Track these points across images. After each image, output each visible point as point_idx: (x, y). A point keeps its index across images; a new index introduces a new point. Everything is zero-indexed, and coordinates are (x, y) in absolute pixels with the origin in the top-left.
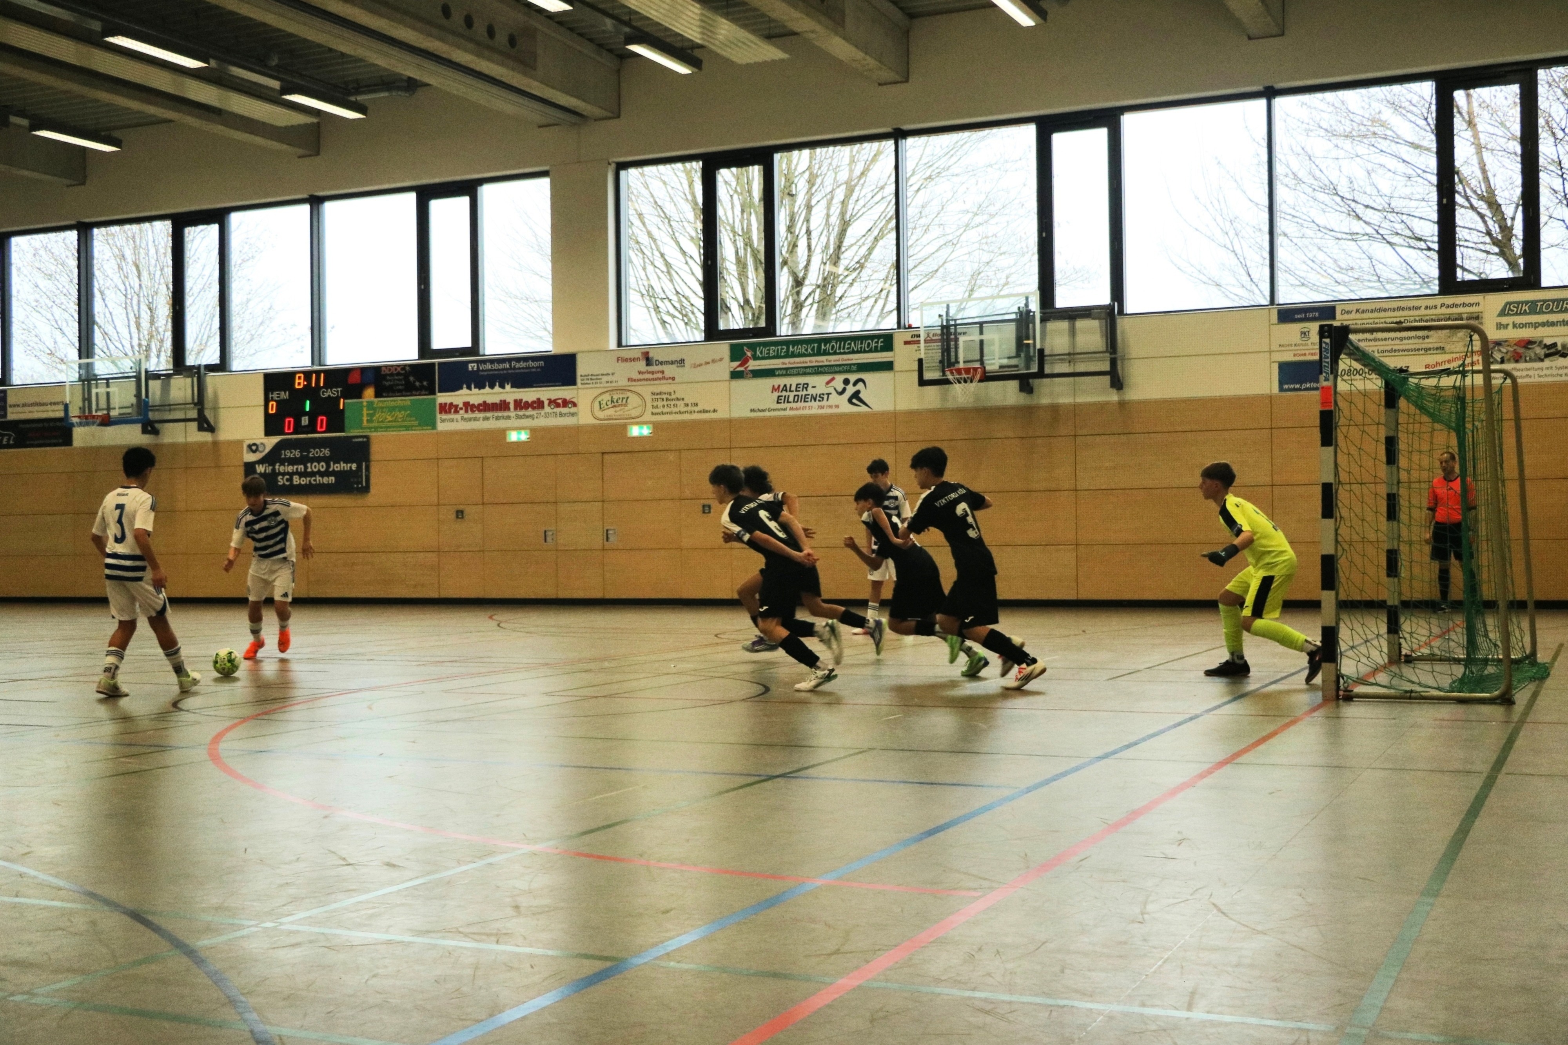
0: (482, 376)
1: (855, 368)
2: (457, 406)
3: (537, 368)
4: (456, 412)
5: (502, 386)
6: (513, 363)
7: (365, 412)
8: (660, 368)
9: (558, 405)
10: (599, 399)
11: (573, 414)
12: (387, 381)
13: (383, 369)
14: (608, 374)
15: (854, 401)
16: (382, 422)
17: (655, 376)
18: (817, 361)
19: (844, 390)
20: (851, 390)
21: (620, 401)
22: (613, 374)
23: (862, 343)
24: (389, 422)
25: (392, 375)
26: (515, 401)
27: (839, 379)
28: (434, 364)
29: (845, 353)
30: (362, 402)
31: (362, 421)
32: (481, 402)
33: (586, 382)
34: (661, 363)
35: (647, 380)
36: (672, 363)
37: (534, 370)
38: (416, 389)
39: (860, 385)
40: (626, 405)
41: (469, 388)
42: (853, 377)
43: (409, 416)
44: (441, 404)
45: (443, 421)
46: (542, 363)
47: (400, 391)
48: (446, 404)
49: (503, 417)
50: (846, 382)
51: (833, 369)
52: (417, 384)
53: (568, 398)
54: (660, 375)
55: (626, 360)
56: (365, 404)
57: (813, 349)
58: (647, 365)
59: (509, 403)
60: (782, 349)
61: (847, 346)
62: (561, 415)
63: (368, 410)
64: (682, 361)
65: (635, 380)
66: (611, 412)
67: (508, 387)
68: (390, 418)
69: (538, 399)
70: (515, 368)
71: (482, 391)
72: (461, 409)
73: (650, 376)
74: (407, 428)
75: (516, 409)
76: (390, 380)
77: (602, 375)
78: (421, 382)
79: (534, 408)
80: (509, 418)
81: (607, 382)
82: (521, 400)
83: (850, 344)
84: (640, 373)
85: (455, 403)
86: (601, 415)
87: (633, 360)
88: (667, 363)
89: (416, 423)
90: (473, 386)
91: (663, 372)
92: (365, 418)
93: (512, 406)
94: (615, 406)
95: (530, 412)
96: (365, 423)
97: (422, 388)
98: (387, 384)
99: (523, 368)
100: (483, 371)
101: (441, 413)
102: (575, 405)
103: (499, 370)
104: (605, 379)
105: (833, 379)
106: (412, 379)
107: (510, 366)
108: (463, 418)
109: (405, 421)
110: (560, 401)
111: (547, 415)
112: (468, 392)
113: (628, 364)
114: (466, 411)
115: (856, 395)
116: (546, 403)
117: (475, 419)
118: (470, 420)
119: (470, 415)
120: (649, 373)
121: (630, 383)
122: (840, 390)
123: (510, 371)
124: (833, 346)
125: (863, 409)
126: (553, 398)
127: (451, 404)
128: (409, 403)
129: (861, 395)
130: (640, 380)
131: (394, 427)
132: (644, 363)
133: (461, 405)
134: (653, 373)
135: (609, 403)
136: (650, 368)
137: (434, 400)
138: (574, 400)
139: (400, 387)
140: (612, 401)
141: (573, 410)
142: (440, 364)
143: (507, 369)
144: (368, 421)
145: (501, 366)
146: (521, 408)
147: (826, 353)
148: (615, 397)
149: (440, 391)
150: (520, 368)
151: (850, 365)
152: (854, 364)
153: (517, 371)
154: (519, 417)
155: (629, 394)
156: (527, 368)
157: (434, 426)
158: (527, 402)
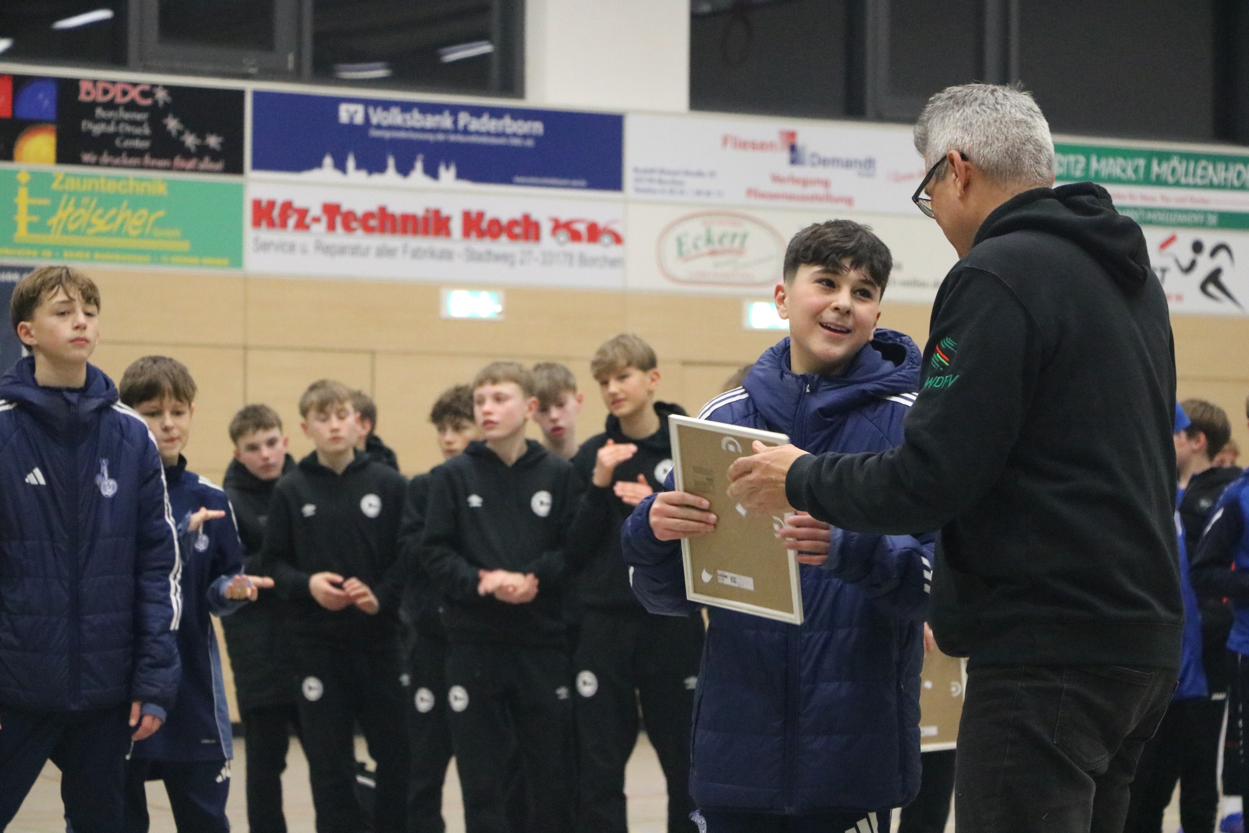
0: (380, 140)
1: (1213, 220)
2: (303, 213)
3: (525, 137)
4: (301, 225)
5: (432, 172)
6: (464, 118)
7: (23, 199)
8: (820, 172)
9: (575, 236)
10: (679, 230)
11: (614, 263)
12: (97, 121)
13: (85, 87)
14: (700, 174)
15: (1212, 289)
16: (78, 232)
17: (811, 190)
18: (1144, 197)
19: (1193, 264)
20: (1205, 265)
21: (727, 243)
22: (713, 174)
23: (1227, 169)
24: (99, 234)
25: (111, 106)
26: (467, 215)
27: (1186, 238)
28: (240, 94)
29: (1195, 186)
30: (15, 173)
31: (14, 227)
32: (373, 207)
33: (645, 185)
34: (824, 162)
35: (790, 197)
36: (848, 164)
37: (516, 142)
38: (187, 154)
39: (1222, 255)
40: (740, 252)
41: (340, 166)
42: (1210, 239)
43: (160, 223)
44: (257, 204)
45: (264, 247)
46: (537, 127)
47: (133, 153)
48: (271, 204)
49: (432, 254)
50: (1197, 247)
51: (1173, 218)
52: (190, 140)
53: (601, 222)
54: (819, 190)
55: (743, 145)
56: (23, 178)
57: (1136, 170)
58: (794, 161)
59: (448, 219)
60: (1077, 162)
61: (1200, 172)
62: (584, 261)
63: (32, 194)
64: (870, 163)
65: (763, 196)
66: (706, 265)
67: (448, 175)
68: (100, 225)
69: (526, 218)
70: (466, 132)
71: (377, 179)
72: (316, 220)
73: (796, 189)
74: (156, 256)
75: (466, 233)
76: (108, 121)
77: (687, 173)
78: (201, 136)
79: (513, 237)
80: (447, 255)
81: (698, 193)
82: (481, 215)
83: (1205, 168)
84: (776, 179)
85: (298, 203)
86: (682, 270)
87: (762, 146)
88: (835, 162)
89: (185, 245)
90: (351, 163)
91: (826, 183)
92: (23, 219)
93: (456, 226)
94: (713, 253)
95: (503, 245)
96: (22, 233)
97: (202, 151)
98: (98, 129)
99: (488, 134)
100: (379, 127)
101: (257, 223)
102: (618, 239)
103: (423, 130)
104: (692, 183)
105: (1172, 240)
106: (172, 124)
107: (455, 122)
108: (322, 248)
109: (150, 237)
110: (582, 228)
111: (548, 259)
112: (337, 176)
113: (749, 155)
114: (331, 227)
115: (1214, 277)
116: (546, 228)
117: (355, 251)
118: (342, 250)
119: (340, 237)
120: (794, 180)
121: (754, 201)
122: (1185, 263)
123: (453, 138)
124: (1174, 171)
125: (1224, 307)
126: (564, 218)
127: (287, 206)
128: (162, 189)
129: (1224, 279)
130: (774, 196)
131: (112, 250)
132: (785, 155)
133: (316, 210)
134: (805, 182)
135: (701, 243)
136: (798, 171)
137: (240, 190)
138: (618, 228)
139: (138, 144)
140: (709, 241)
141: (614, 251)
142: (258, 96)
143: (445, 131)
144: (32, 228)
145: (430, 121)
146: (481, 234)
147: (1160, 182)
148: (717, 230)
149: (258, 165)
150: (478, 133)
151: (1205, 213)
152: (1212, 213)
153: (474, 139)
154: (474, 257)
155: (748, 227)
156: (498, 135)
157: (237, 261)
158: (495, 222)
